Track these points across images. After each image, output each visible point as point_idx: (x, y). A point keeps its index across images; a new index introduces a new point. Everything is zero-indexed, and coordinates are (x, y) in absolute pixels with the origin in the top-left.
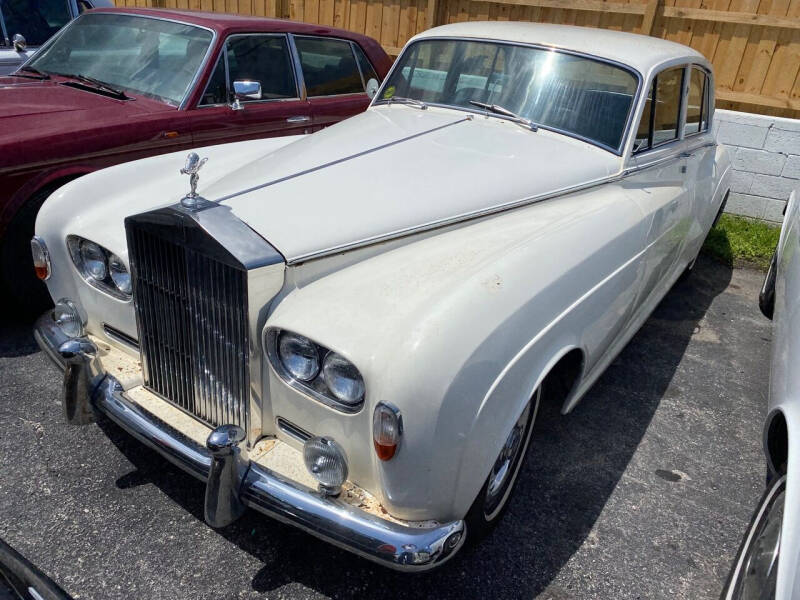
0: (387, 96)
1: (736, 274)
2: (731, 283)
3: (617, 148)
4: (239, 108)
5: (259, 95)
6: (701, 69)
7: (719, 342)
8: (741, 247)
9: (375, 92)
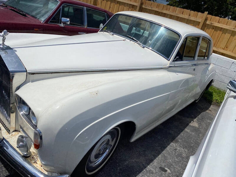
0: (104, 29)
1: (212, 106)
2: (209, 109)
3: (168, 58)
4: (62, 26)
5: (69, 23)
6: (207, 39)
7: (198, 127)
8: (216, 98)
9: (101, 28)
